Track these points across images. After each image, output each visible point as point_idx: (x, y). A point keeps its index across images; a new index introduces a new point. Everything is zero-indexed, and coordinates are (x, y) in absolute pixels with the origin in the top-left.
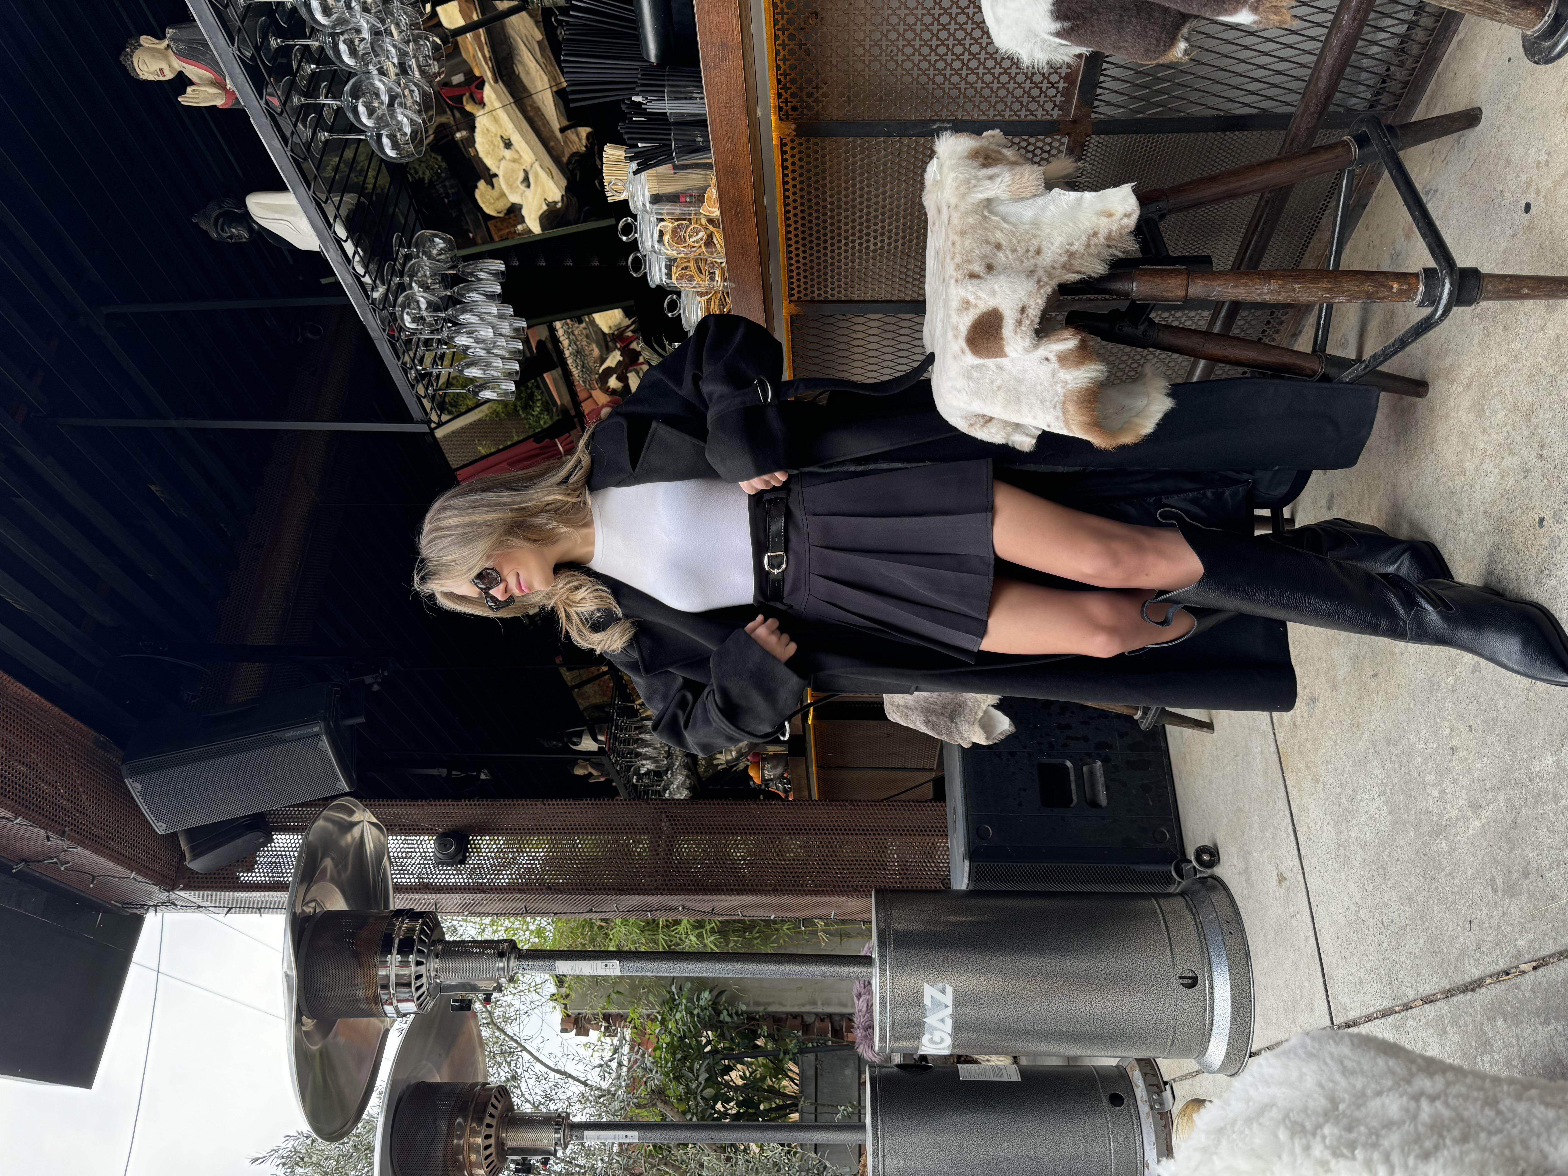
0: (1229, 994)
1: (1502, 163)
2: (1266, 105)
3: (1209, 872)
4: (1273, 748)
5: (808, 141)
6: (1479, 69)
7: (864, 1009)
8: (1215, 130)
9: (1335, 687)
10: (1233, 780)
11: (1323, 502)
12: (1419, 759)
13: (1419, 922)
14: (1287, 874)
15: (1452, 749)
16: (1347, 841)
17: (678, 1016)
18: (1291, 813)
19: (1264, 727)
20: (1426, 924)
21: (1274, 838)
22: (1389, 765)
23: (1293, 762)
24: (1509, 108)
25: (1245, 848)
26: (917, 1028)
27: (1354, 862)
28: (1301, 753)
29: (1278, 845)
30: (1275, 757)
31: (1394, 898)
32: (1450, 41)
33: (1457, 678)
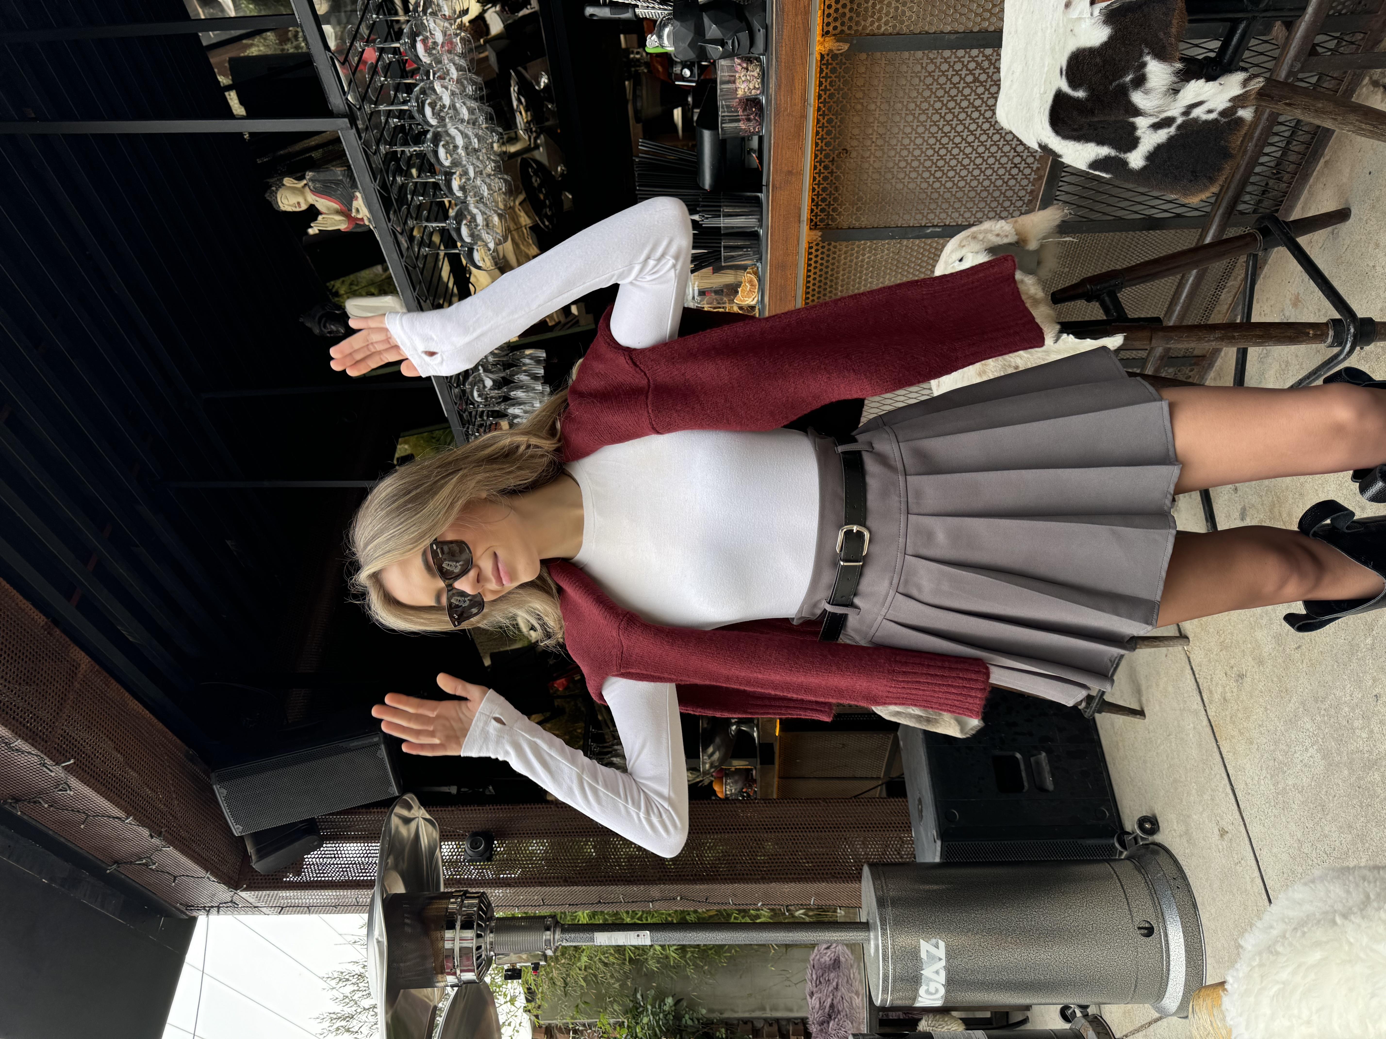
0: (1182, 940)
1: (1372, 245)
2: (1179, 211)
3: (1151, 839)
4: (1205, 722)
5: (829, 244)
6: (1345, 180)
7: (817, 1006)
8: (1141, 230)
9: (1261, 662)
10: (1167, 757)
11: (1237, 515)
12: (1346, 709)
13: (1360, 845)
14: (1229, 828)
15: (1376, 696)
16: (1284, 789)
17: (645, 1020)
18: (1228, 775)
19: (1195, 707)
20: (1367, 845)
21: (1212, 800)
22: (1318, 718)
23: (1226, 730)
24: (1374, 207)
25: (1184, 813)
26: (914, 980)
27: (1293, 806)
28: (1234, 723)
29: (1217, 805)
30: (1208, 730)
31: (1334, 829)
32: (1318, 162)
33: (1375, 638)
